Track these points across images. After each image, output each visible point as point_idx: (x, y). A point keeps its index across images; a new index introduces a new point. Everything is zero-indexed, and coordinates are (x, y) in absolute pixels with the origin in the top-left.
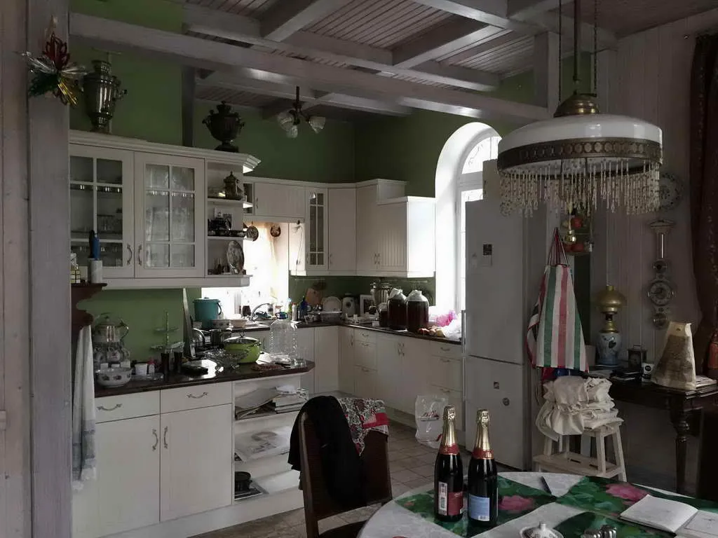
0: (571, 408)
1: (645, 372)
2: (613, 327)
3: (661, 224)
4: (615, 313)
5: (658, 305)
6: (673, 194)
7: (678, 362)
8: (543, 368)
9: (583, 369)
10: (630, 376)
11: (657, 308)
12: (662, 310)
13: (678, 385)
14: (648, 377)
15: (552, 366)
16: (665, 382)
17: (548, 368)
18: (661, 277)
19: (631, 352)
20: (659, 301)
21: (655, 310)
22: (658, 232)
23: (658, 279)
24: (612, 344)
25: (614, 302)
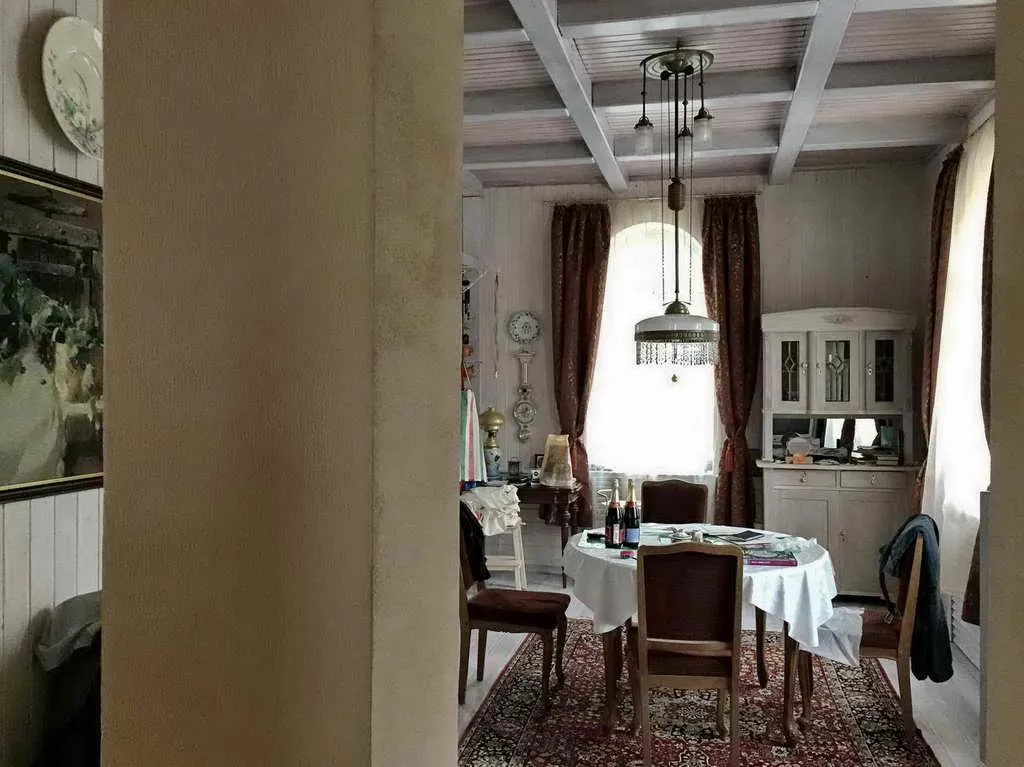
1: (534, 477)
2: (496, 443)
3: (525, 354)
4: (497, 431)
5: (522, 422)
6: (534, 331)
7: (562, 466)
9: (486, 481)
10: (524, 482)
11: (522, 425)
12: (525, 427)
13: (561, 484)
14: (537, 481)
16: (552, 482)
17: (464, 481)
18: (525, 399)
19: (511, 464)
20: (524, 419)
21: (520, 427)
22: (522, 360)
23: (523, 401)
24: (497, 458)
25: (498, 421)
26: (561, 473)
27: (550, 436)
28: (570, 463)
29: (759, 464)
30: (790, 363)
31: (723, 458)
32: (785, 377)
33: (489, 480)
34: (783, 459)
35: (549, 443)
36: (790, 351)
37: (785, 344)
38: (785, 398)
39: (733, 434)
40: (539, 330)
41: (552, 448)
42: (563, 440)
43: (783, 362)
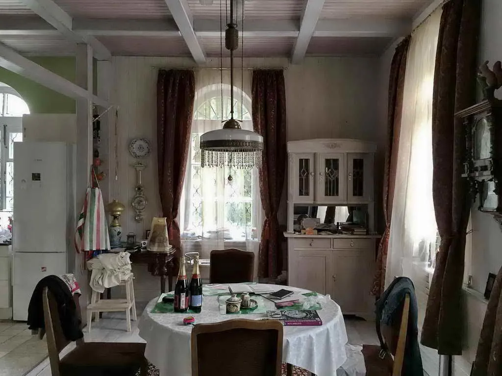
0: (115, 271)
1: (143, 246)
2: (119, 223)
3: (140, 165)
4: (120, 215)
5: (138, 209)
6: (146, 150)
7: (162, 238)
8: (88, 251)
9: (109, 249)
10: (136, 249)
11: (137, 211)
12: (140, 212)
13: (161, 250)
14: (145, 248)
15: (93, 250)
16: (155, 249)
17: (91, 250)
18: (140, 194)
19: (129, 237)
20: (139, 207)
21: (136, 212)
22: (138, 169)
23: (138, 195)
24: (119, 233)
25: (120, 209)
26: (162, 243)
27: (154, 218)
28: (167, 236)
29: (286, 235)
30: (304, 172)
31: (264, 230)
32: (301, 180)
33: (112, 248)
34: (300, 232)
35: (153, 223)
36: (304, 165)
37: (301, 160)
38: (301, 194)
39: (270, 216)
40: (149, 150)
41: (156, 226)
42: (163, 221)
43: (300, 172)
